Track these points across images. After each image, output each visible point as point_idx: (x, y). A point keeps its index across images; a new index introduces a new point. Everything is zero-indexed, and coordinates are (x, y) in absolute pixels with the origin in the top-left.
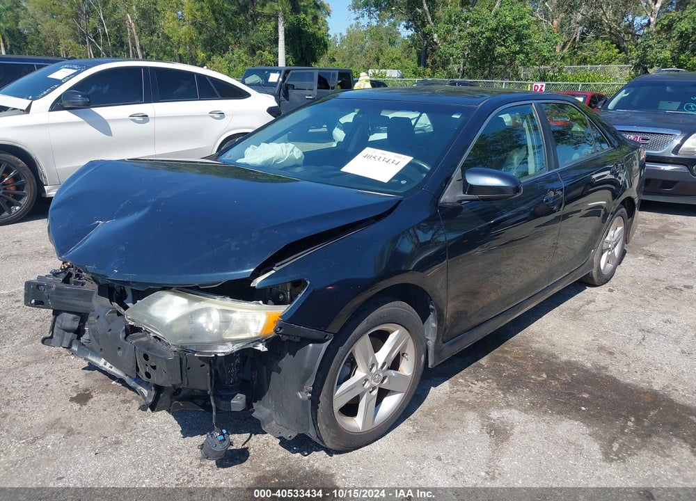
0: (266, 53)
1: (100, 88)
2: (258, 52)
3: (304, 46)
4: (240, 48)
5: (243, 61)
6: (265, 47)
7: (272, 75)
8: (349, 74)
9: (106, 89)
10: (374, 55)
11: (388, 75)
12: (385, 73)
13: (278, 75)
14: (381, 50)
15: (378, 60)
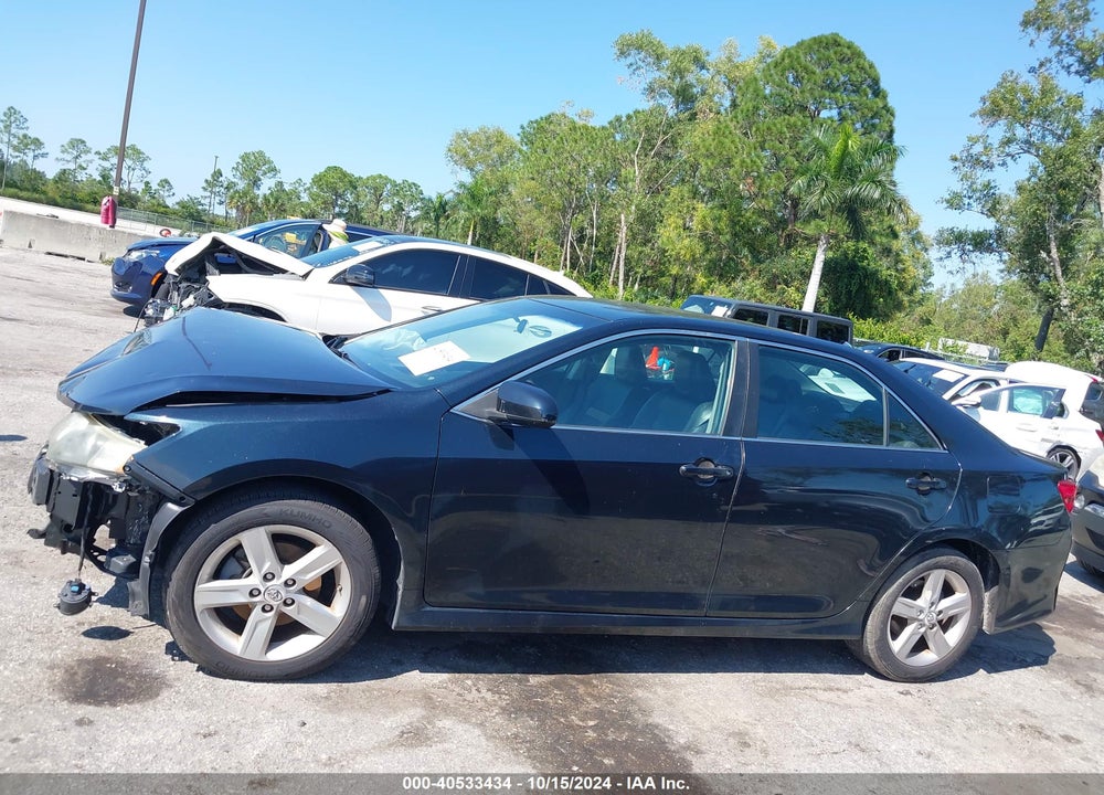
0: (791, 290)
1: (400, 268)
2: (779, 287)
3: (854, 289)
4: (757, 278)
5: (755, 296)
6: (793, 281)
7: (718, 308)
8: (847, 328)
9: (407, 271)
10: (1000, 325)
11: (968, 351)
12: (965, 348)
13: (725, 309)
14: (1014, 319)
15: (1005, 333)
